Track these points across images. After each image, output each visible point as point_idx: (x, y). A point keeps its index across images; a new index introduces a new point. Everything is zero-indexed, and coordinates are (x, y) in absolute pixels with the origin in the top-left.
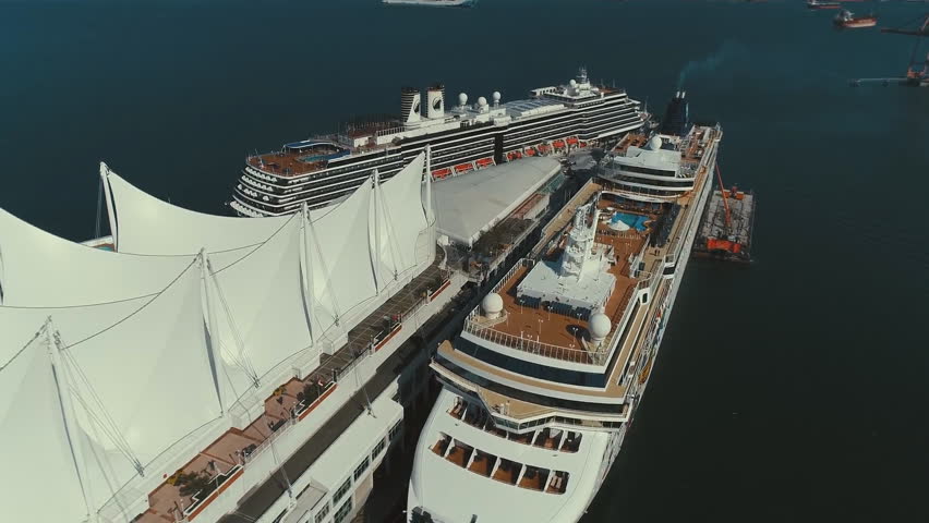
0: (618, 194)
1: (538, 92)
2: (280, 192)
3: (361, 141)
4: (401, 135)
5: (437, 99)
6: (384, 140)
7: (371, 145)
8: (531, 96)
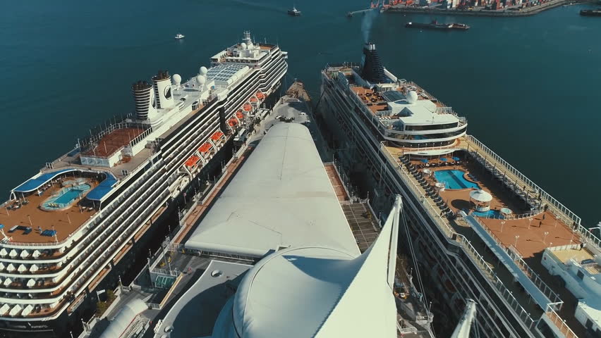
0: (416, 153)
1: (218, 56)
2: (53, 269)
3: (115, 159)
4: (152, 137)
5: (168, 88)
6: (137, 149)
7: (126, 159)
8: (212, 63)
